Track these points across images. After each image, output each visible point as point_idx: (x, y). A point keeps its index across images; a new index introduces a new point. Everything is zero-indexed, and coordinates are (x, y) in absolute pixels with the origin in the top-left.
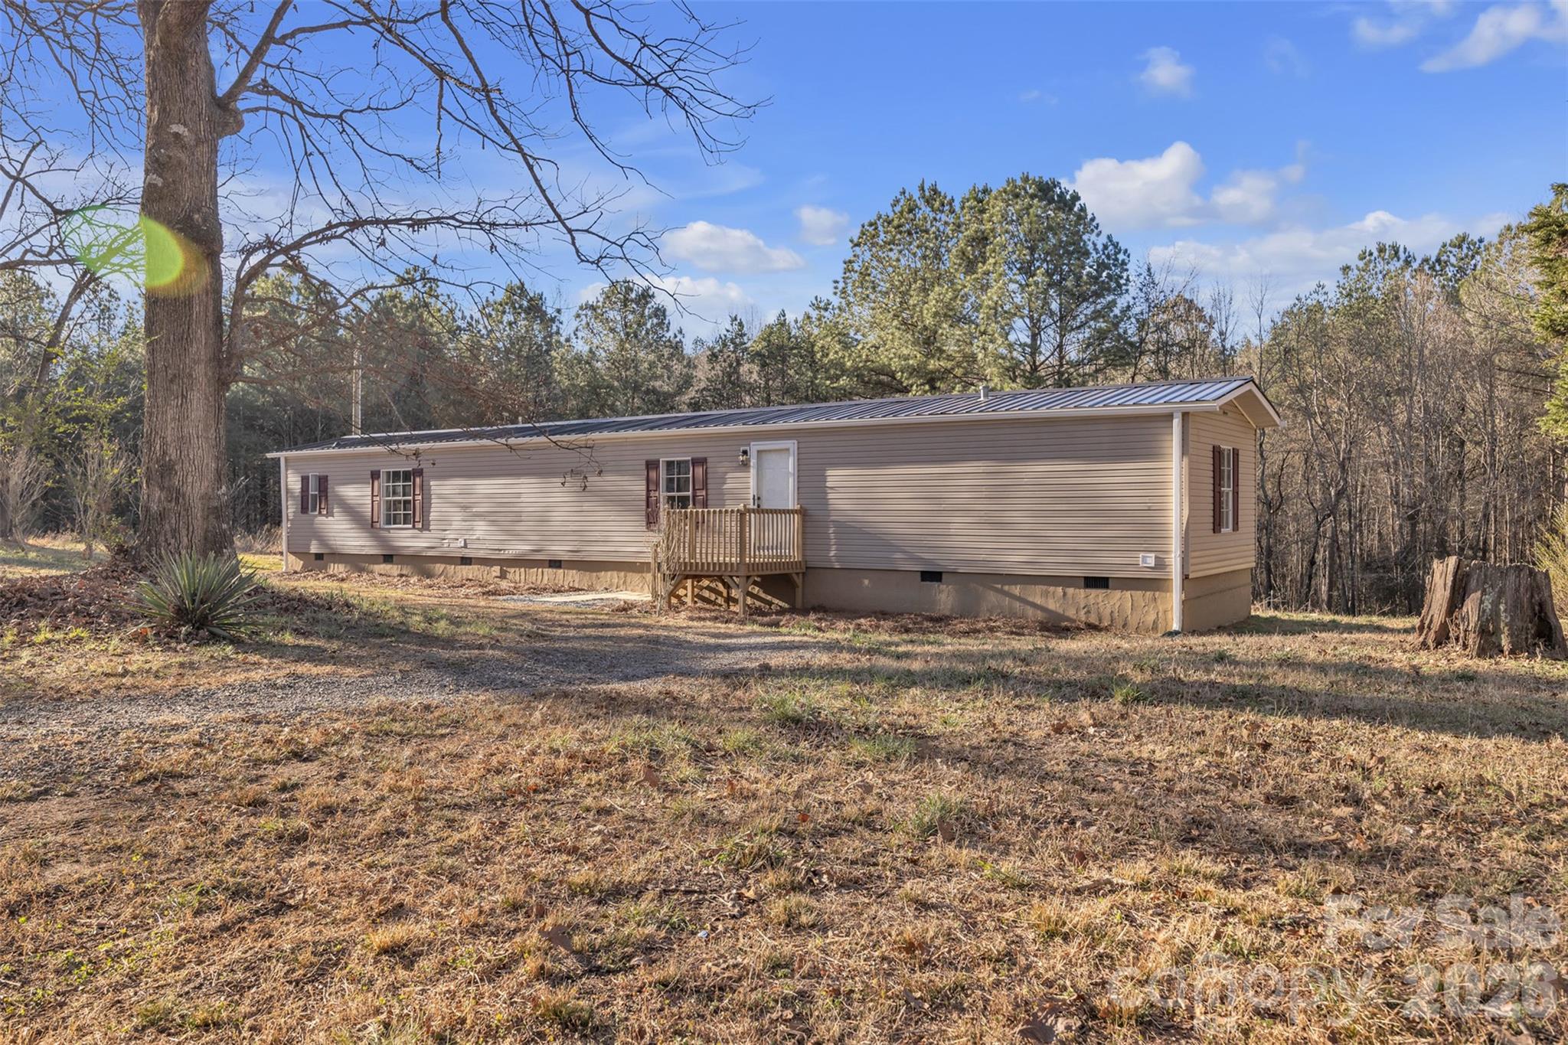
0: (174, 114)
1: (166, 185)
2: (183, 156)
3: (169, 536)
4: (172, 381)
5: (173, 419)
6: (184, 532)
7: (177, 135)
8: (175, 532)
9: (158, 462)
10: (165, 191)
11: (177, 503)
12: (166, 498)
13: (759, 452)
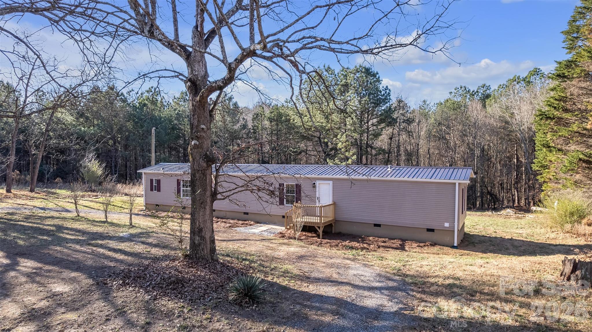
0: (201, 122)
1: (200, 144)
2: (204, 135)
3: (201, 251)
4: (201, 204)
5: (202, 215)
6: (205, 249)
7: (203, 129)
8: (203, 249)
9: (198, 228)
10: (199, 146)
11: (203, 241)
12: (200, 239)
13: (319, 184)
